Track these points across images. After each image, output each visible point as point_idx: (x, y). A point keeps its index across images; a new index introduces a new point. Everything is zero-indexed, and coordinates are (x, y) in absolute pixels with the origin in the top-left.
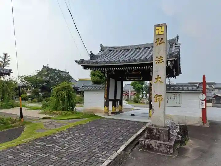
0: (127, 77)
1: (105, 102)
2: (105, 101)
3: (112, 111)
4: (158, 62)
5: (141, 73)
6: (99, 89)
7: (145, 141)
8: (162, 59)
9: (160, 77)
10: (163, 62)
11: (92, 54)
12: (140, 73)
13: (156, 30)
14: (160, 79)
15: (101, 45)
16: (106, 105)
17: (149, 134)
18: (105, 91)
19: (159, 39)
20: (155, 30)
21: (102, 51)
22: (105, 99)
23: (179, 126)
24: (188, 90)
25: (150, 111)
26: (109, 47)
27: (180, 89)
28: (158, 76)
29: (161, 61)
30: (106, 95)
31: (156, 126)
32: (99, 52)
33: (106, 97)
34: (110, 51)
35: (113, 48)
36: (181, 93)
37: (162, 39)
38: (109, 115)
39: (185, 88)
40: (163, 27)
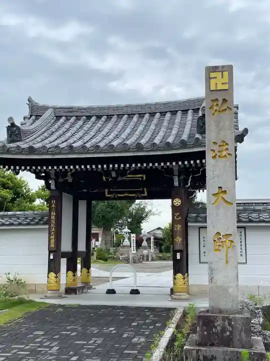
0: (106, 190)
1: (50, 261)
2: (52, 257)
3: (66, 284)
4: (218, 154)
5: (144, 178)
6: (29, 224)
7: (198, 351)
8: (227, 149)
9: (225, 192)
10: (229, 154)
11: (13, 125)
12: (142, 178)
13: (210, 78)
14: (224, 196)
15: (30, 100)
16: (53, 267)
17: (205, 333)
18: (49, 228)
19: (217, 100)
20: (208, 79)
21: (33, 117)
22: (50, 252)
23: (261, 308)
24: (263, 221)
25: (175, 279)
26: (55, 108)
27: (244, 220)
28: (220, 188)
29: (224, 153)
30: (53, 241)
31: (221, 312)
32: (24, 118)
33: (52, 245)
34: (58, 118)
35: (67, 110)
36: (244, 228)
37: (225, 101)
38: (60, 297)
39: (254, 215)
40: (226, 74)
